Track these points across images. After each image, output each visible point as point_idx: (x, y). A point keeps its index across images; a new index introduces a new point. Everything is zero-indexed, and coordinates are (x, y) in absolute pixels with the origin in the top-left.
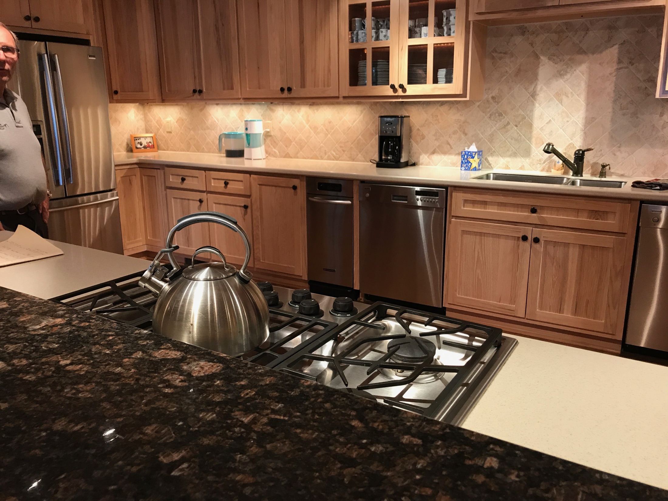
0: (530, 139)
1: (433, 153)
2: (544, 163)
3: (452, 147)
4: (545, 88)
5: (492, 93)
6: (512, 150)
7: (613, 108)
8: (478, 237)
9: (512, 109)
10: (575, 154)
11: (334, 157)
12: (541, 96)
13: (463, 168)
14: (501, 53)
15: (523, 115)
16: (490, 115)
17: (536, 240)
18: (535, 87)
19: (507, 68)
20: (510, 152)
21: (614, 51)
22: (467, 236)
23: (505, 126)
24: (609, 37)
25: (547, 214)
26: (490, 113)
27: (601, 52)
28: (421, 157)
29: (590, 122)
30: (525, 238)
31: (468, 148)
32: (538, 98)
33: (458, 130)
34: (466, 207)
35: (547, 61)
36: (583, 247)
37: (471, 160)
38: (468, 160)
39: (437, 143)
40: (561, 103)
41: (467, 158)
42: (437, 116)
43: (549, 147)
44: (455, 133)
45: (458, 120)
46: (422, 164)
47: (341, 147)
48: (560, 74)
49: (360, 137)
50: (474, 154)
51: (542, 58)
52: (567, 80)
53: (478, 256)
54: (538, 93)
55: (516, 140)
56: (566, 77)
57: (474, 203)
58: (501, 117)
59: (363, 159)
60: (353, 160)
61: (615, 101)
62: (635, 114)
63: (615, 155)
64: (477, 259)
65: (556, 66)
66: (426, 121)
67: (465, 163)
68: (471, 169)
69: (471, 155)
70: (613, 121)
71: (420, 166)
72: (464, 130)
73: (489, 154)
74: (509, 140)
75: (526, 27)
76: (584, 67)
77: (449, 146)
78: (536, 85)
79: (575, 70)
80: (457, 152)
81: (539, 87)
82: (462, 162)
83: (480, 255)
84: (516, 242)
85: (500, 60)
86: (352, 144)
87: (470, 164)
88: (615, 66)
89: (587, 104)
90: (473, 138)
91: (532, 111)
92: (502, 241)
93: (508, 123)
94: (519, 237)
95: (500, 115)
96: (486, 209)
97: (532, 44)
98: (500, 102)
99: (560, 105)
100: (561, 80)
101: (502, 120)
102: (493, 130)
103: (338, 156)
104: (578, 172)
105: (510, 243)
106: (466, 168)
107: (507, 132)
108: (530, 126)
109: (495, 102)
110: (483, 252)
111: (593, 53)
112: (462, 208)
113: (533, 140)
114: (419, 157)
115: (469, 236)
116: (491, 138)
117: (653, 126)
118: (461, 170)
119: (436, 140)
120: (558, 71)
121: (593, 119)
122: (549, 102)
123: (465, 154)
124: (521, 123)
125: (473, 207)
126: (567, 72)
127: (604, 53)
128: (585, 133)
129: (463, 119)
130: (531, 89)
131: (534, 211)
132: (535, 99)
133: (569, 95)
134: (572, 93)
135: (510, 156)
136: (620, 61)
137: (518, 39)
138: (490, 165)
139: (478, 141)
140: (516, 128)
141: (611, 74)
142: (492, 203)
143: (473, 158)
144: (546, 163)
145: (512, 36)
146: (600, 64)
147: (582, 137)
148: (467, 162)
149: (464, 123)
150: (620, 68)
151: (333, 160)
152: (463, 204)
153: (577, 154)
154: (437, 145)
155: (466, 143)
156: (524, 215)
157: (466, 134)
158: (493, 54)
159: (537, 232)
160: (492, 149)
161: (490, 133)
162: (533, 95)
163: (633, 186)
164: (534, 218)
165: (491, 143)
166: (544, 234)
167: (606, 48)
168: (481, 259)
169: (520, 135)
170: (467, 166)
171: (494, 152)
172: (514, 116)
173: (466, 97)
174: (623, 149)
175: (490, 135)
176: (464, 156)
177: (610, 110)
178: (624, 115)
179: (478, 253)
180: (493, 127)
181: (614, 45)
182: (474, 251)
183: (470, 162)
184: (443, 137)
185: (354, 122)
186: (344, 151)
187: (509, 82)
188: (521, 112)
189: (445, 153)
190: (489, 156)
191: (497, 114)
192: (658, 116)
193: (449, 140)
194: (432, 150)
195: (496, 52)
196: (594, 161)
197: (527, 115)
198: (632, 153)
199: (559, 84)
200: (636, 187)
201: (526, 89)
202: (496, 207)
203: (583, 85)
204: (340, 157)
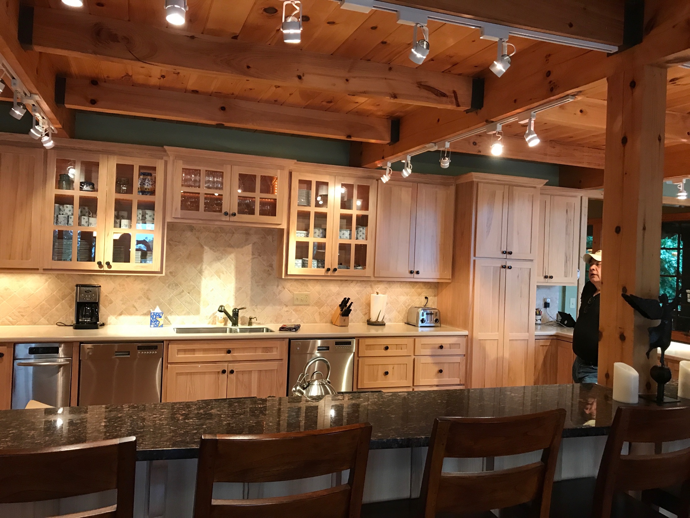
0: (199, 302)
1: (121, 314)
2: (210, 318)
3: (138, 309)
4: (208, 267)
5: (170, 269)
6: (186, 310)
7: (252, 282)
8: (189, 376)
9: (185, 281)
10: (233, 311)
11: (10, 322)
12: (206, 273)
13: (152, 326)
14: (176, 241)
15: (194, 285)
16: (169, 285)
17: (232, 372)
18: (201, 267)
19: (180, 252)
20: (185, 312)
21: (249, 248)
22: (181, 376)
23: (180, 294)
24: (246, 239)
25: (237, 353)
26: (169, 284)
27: (242, 247)
28: (109, 318)
29: (238, 290)
30: (224, 372)
31: (154, 310)
32: (204, 274)
33: (143, 296)
34: (180, 355)
35: (209, 250)
36: (260, 371)
37: (159, 319)
38: (156, 320)
39: (124, 307)
40: (220, 278)
41: (156, 318)
42: (124, 285)
43: (222, 308)
44: (140, 298)
45: (142, 288)
46: (110, 324)
47: (19, 312)
48: (218, 259)
49: (44, 302)
50: (161, 314)
51: (206, 247)
52: (223, 263)
53: (189, 390)
54: (203, 270)
55: (189, 303)
56: (221, 261)
57: (185, 351)
58: (177, 287)
59: (47, 322)
60: (35, 324)
61: (252, 278)
62: (264, 286)
63: (254, 311)
64: (189, 392)
65: (215, 253)
66: (114, 289)
67: (154, 321)
68: (159, 326)
69: (159, 315)
70: (252, 290)
71: (108, 326)
72: (148, 296)
73: (169, 313)
74: (184, 303)
75: (193, 227)
76: (232, 256)
77: (135, 309)
78: (202, 265)
79: (227, 257)
80: (142, 313)
81: (204, 267)
82: (151, 321)
83: (191, 390)
84: (217, 375)
85: (175, 246)
86: (34, 309)
87: (158, 322)
88: (251, 257)
89: (236, 279)
90: (156, 302)
91: (200, 282)
92: (207, 376)
93: (183, 291)
94: (218, 372)
95: (177, 285)
96: (195, 355)
97: (198, 238)
98: (176, 276)
99: (219, 279)
100: (219, 263)
101: (178, 289)
102: (171, 296)
103: (15, 320)
104: (235, 323)
105: (213, 377)
106: (155, 325)
107: (182, 297)
108: (199, 293)
109: (173, 276)
110: (193, 386)
111: (238, 247)
112: (177, 356)
113: (201, 303)
114: (107, 318)
115: (182, 376)
116: (170, 302)
117: (274, 293)
118: (151, 327)
119: (123, 304)
120: (216, 257)
121: (240, 288)
122: (211, 276)
123: (154, 315)
124: (192, 291)
125: (185, 354)
126: (222, 258)
127: (244, 248)
128: (236, 297)
129: (146, 287)
130: (199, 268)
131: (229, 352)
132: (202, 275)
133: (225, 273)
134: (226, 272)
135: (185, 314)
136: (253, 254)
137: (189, 234)
138: (169, 322)
139: (160, 305)
140: (188, 294)
141: (249, 261)
142: (199, 350)
143: (161, 317)
144: (211, 318)
145: (184, 231)
146: (242, 254)
147: (234, 300)
148: (156, 321)
149: (147, 290)
150: (254, 258)
151: (9, 325)
152: (176, 353)
153: (234, 311)
154: (124, 308)
155: (149, 306)
156: (222, 356)
157: (149, 299)
158: (170, 242)
159: (231, 366)
160: (171, 310)
161: (169, 298)
162: (201, 272)
163: (280, 330)
164: (229, 357)
165: (170, 305)
166: (236, 367)
167: (245, 245)
168: (192, 392)
169: (192, 299)
170: (155, 324)
171: (172, 312)
172: (187, 286)
173: (162, 273)
174: (258, 307)
175: (169, 300)
176: (153, 316)
177: (250, 283)
178: (258, 286)
179: (189, 387)
180: (171, 294)
181: (249, 244)
182: (186, 387)
183: (158, 321)
184: (129, 301)
185: (37, 289)
186: (22, 316)
187: (182, 262)
188: (192, 283)
189: (131, 314)
190: (168, 315)
191: (174, 285)
192: (276, 287)
193: (135, 304)
194: (120, 312)
195: (172, 241)
196: (242, 315)
197: (197, 286)
198: (264, 309)
199: (218, 265)
200: (282, 331)
201: (195, 268)
202: (202, 352)
203: (233, 267)
204: (17, 322)
